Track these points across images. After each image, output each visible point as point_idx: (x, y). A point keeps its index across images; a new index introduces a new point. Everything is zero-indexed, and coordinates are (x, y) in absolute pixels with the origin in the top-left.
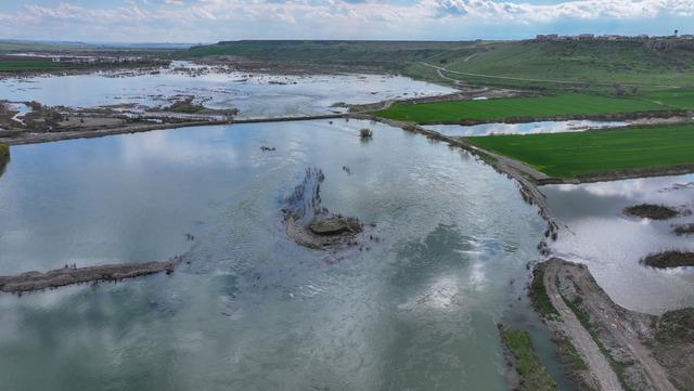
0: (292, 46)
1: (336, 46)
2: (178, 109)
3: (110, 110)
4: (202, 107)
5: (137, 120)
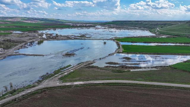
0: (128, 22)
2: (80, 37)
3: (68, 36)
4: (85, 36)
5: (69, 38)
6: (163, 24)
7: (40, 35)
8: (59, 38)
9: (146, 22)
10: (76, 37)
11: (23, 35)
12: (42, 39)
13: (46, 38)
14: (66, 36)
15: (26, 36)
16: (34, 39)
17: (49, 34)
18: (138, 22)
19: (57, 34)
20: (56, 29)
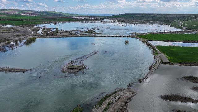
0: (139, 15)
1: (153, 15)
2: (88, 32)
3: (71, 31)
4: (94, 32)
5: (74, 34)
6: (181, 17)
7: (34, 30)
8: (59, 34)
9: (159, 15)
10: (82, 33)
11: (12, 30)
12: (35, 35)
13: (42, 34)
14: (68, 31)
15: (14, 32)
16: (23, 35)
17: (47, 29)
18: (150, 16)
19: (57, 29)
20: (56, 23)
